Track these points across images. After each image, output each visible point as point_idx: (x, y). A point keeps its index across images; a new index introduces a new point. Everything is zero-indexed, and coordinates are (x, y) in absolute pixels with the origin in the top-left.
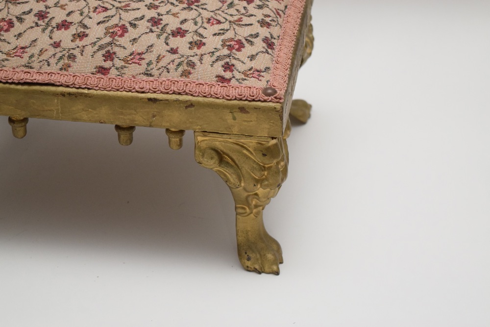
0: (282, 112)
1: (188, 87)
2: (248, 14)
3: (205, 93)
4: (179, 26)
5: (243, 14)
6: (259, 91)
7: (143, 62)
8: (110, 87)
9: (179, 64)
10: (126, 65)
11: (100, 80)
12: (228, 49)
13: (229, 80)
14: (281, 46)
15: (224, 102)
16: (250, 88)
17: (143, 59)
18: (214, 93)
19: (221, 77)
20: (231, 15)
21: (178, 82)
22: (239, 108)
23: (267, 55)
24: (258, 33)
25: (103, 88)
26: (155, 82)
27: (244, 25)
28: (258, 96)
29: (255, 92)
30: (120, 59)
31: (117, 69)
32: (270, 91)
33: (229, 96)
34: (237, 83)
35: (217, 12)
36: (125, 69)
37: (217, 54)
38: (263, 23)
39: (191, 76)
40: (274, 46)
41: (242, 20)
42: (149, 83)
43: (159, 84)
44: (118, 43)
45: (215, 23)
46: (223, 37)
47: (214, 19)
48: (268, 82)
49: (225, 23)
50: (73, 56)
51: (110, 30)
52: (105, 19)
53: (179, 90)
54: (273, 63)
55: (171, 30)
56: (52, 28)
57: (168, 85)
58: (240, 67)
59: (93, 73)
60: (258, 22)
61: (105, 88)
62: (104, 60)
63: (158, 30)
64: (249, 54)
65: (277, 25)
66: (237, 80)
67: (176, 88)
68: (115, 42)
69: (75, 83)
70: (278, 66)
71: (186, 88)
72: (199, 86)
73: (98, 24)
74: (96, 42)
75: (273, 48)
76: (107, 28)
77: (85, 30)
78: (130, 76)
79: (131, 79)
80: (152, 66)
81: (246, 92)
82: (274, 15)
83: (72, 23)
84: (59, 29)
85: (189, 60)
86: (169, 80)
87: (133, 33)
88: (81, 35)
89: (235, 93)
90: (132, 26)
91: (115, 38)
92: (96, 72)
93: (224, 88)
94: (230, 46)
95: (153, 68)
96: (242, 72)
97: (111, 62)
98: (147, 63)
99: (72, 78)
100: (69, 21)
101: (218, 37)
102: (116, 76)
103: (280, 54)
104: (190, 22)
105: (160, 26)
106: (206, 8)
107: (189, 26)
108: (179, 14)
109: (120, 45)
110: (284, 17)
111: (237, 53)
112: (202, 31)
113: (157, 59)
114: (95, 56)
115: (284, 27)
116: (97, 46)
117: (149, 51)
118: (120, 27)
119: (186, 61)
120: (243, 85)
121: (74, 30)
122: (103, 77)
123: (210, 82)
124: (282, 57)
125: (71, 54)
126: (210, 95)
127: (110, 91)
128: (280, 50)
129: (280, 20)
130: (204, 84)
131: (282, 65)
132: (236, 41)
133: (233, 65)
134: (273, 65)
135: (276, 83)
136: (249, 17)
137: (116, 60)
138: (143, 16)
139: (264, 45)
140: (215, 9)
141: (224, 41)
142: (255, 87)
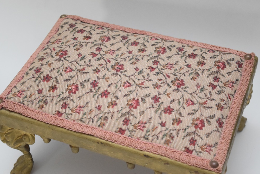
1: (167, 152)
2: (211, 98)
3: (176, 158)
4: (169, 105)
5: (208, 98)
6: (208, 163)
8: (123, 144)
9: (165, 135)
10: (135, 130)
11: (119, 138)
13: (191, 152)
14: (227, 125)
15: (186, 166)
16: (203, 160)
17: (145, 127)
18: (182, 160)
19: (188, 148)
20: (201, 98)
21: (162, 148)
22: (195, 171)
23: (217, 133)
24: (214, 115)
25: (120, 144)
26: (149, 145)
27: (207, 107)
28: (207, 167)
29: (205, 164)
30: (132, 125)
31: (130, 131)
32: (214, 164)
33: (190, 163)
34: (196, 154)
35: (193, 94)
37: (188, 131)
38: (220, 107)
39: (170, 144)
40: (223, 125)
41: (207, 103)
42: (146, 145)
43: (151, 147)
44: (132, 113)
45: (190, 104)
46: (193, 117)
47: (191, 100)
48: (214, 155)
49: (196, 105)
50: (106, 118)
51: (130, 102)
52: (128, 93)
53: (162, 153)
54: (220, 139)
55: (164, 108)
56: (98, 95)
57: (156, 149)
58: (200, 142)
59: (116, 132)
60: (216, 105)
61: (121, 144)
62: (123, 124)
63: (157, 106)
64: (206, 132)
65: (227, 107)
66: (197, 152)
67: (160, 152)
68: (131, 112)
69: (105, 138)
70: (222, 142)
71: (166, 152)
72: (174, 153)
73: (124, 96)
74: (121, 110)
75: (222, 126)
76: (128, 101)
77: (116, 100)
78: (136, 138)
79: (136, 140)
80: (149, 133)
81: (200, 163)
82: (227, 99)
83: (110, 93)
84: (102, 97)
85: (171, 133)
86: (157, 145)
87: (142, 106)
88: (113, 103)
89: (194, 162)
90: (142, 101)
91: (132, 109)
92: (118, 131)
93: (188, 157)
94: (196, 124)
95: (150, 135)
96: (200, 146)
97: (127, 126)
98: (147, 131)
99: (104, 133)
100: (109, 91)
101: (190, 116)
102: (128, 136)
103: (226, 131)
104: (176, 102)
105: (158, 103)
106: (187, 91)
107: (175, 106)
108: (170, 95)
109: (134, 115)
110: (233, 100)
111: (200, 130)
112: (182, 110)
113: (153, 129)
114: (118, 121)
115: (232, 109)
116: (121, 113)
117: (149, 122)
118: (136, 101)
119: (169, 133)
120: (199, 157)
121: (110, 98)
122: (121, 136)
123: (180, 151)
124: (227, 133)
125: (106, 116)
126: (179, 160)
127: (124, 146)
128: (226, 128)
129: (230, 102)
130: (177, 152)
131: (225, 140)
132: (200, 121)
133: (196, 140)
134: (220, 140)
135: (219, 156)
136: (211, 101)
137: (130, 125)
138: (150, 93)
139: (217, 124)
140: (192, 92)
141: (193, 120)
142: (206, 160)
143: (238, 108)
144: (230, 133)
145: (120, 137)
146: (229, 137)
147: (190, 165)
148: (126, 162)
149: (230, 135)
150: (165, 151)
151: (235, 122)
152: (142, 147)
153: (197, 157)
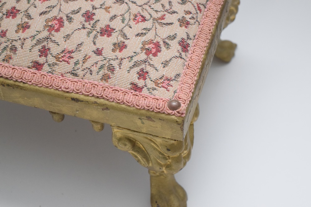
0: (183, 125)
1: (105, 92)
2: (171, 10)
4: (108, 23)
5: (167, 11)
6: (165, 103)
7: (71, 61)
8: (41, 84)
9: (102, 67)
10: (58, 62)
11: (34, 76)
12: (146, 53)
13: (140, 89)
14: (195, 47)
15: (134, 110)
16: (158, 99)
17: (72, 58)
19: (135, 84)
20: (156, 11)
21: (98, 86)
22: (147, 117)
23: (180, 59)
24: (176, 34)
25: (35, 84)
26: (79, 83)
27: (165, 24)
28: (163, 109)
29: (161, 106)
30: (53, 56)
31: (49, 65)
32: (174, 104)
35: (145, 7)
36: (56, 66)
37: (135, 59)
38: (184, 23)
39: (109, 80)
40: (188, 48)
41: (165, 18)
42: (74, 83)
43: (81, 86)
44: (53, 39)
45: (140, 20)
46: (144, 38)
47: (140, 15)
48: (175, 92)
49: (149, 21)
50: (14, 48)
51: (49, 23)
52: (47, 9)
53: (98, 94)
54: (184, 69)
55: (101, 28)
56: (2, 15)
57: (89, 88)
58: (153, 74)
59: (29, 67)
60: (179, 20)
61: (37, 84)
62: (40, 55)
63: (89, 27)
64: (163, 60)
65: (195, 22)
66: (148, 89)
67: (95, 92)
68: (51, 37)
69: (13, 77)
70: (187, 72)
71: (103, 93)
72: (115, 92)
73: (41, 14)
74: (36, 35)
75: (188, 50)
76: (47, 21)
77: (29, 21)
78: (59, 74)
79: (60, 78)
80: (78, 66)
81: (153, 104)
82: (195, 11)
83: (19, 11)
84: (7, 17)
85: (110, 63)
86: (90, 83)
87: (68, 28)
88: (24, 26)
89: (144, 103)
90: (68, 20)
91: (52, 32)
92: (32, 66)
93: (135, 97)
94: (148, 49)
95: (79, 68)
96: (153, 80)
97: (45, 58)
98: (75, 63)
99: (11, 71)
100: (17, 8)
101: (139, 38)
102: (47, 73)
103: (192, 57)
104: (119, 18)
105: (92, 22)
106: (135, 2)
107: (117, 24)
108: (110, 9)
109: (55, 41)
110: (204, 11)
111: (153, 58)
112: (127, 31)
113: (84, 59)
114: (32, 51)
115: (202, 24)
116: (35, 40)
117: (78, 49)
118: (58, 20)
119: (108, 64)
120: (152, 96)
121: (19, 19)
122: (36, 73)
123: (125, 89)
124: (194, 60)
125: (13, 45)
126: (123, 102)
127: (41, 87)
128: (193, 52)
129: (200, 15)
130: (120, 90)
131: (192, 70)
132: (155, 44)
133: (147, 72)
134: (184, 71)
135: (182, 93)
136: (171, 14)
137: (49, 56)
138: (80, 8)
139: (179, 48)
140: (143, 4)
141: (144, 43)
142: (162, 99)
143: (212, 23)
144: (199, 59)
145: (36, 75)
146: (197, 65)
147: (139, 108)
148: (50, 111)
149: (199, 62)
150: (102, 90)
151: (208, 43)
152: (67, 87)
153: (149, 96)
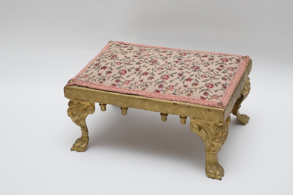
3: (195, 103)
4: (189, 77)
5: (216, 75)
7: (173, 89)
8: (159, 98)
9: (187, 91)
12: (207, 87)
13: (205, 99)
15: (202, 106)
16: (213, 102)
18: (199, 103)
19: (202, 97)
20: (211, 74)
22: (208, 109)
23: (223, 91)
26: (177, 97)
27: (215, 79)
28: (215, 105)
30: (165, 88)
31: (163, 91)
32: (220, 104)
33: (204, 104)
34: (208, 100)
36: (166, 91)
37: (202, 89)
39: (191, 96)
44: (165, 82)
48: (220, 101)
49: (208, 78)
50: (147, 85)
51: (163, 77)
52: (161, 72)
54: (224, 94)
55: (186, 78)
59: (154, 92)
60: (222, 78)
62: (159, 87)
64: (215, 90)
65: (229, 80)
67: (184, 100)
73: (159, 74)
77: (153, 76)
78: (168, 94)
80: (176, 91)
81: (211, 104)
82: (229, 76)
84: (143, 75)
85: (191, 90)
86: (182, 97)
87: (171, 78)
88: (151, 78)
93: (203, 101)
96: (211, 96)
97: (161, 89)
99: (146, 93)
100: (148, 72)
101: (204, 82)
102: (162, 94)
105: (182, 77)
106: (201, 71)
107: (193, 78)
110: (233, 77)
111: (210, 89)
112: (198, 80)
113: (179, 89)
114: (155, 86)
115: (232, 81)
116: (157, 82)
117: (176, 85)
118: (167, 76)
121: (149, 76)
122: (157, 94)
123: (198, 99)
128: (228, 89)
130: (195, 99)
132: (211, 84)
133: (208, 93)
135: (224, 101)
138: (176, 72)
139: (222, 87)
140: (205, 72)
141: (206, 84)
150: (187, 99)
152: (172, 99)
